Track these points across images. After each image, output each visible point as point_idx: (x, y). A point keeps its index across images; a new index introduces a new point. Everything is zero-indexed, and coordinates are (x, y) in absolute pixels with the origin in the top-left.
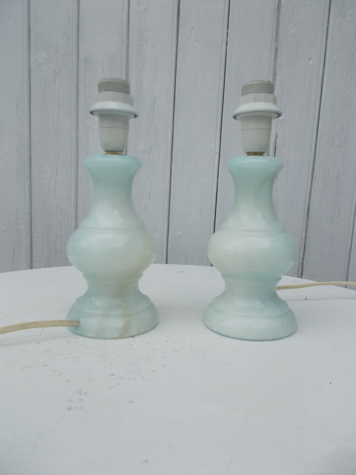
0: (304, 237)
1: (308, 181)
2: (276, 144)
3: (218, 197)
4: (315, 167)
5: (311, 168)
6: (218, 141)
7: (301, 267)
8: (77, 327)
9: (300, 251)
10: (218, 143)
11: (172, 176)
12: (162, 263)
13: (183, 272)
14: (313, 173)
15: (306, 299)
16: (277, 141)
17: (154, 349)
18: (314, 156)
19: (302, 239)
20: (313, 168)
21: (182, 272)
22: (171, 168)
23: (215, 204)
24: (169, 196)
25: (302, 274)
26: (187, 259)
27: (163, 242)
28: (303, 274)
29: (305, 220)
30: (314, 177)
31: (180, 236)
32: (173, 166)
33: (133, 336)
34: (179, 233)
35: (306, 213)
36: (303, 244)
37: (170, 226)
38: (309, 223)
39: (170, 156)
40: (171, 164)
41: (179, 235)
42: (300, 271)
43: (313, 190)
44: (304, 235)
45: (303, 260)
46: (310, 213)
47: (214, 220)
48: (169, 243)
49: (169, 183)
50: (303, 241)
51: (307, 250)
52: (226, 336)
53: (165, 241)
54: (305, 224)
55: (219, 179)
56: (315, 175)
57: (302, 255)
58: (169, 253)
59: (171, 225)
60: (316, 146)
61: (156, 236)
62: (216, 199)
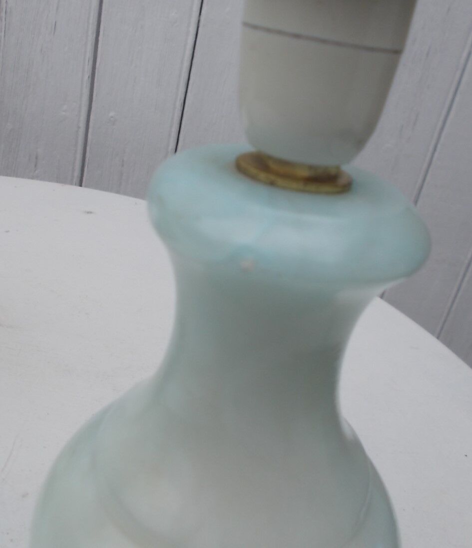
3: (195, 54)
12: (71, 184)
13: (91, 213)
21: (88, 213)
24: (95, 35)
26: (123, 166)
27: (79, 127)
31: (112, 119)
34: (112, 114)
37: (94, 97)
41: (112, 117)
47: (183, 98)
48: (90, 130)
53: (82, 125)
55: (201, 16)
59: (96, 95)
61: (64, 113)
62: (191, 58)
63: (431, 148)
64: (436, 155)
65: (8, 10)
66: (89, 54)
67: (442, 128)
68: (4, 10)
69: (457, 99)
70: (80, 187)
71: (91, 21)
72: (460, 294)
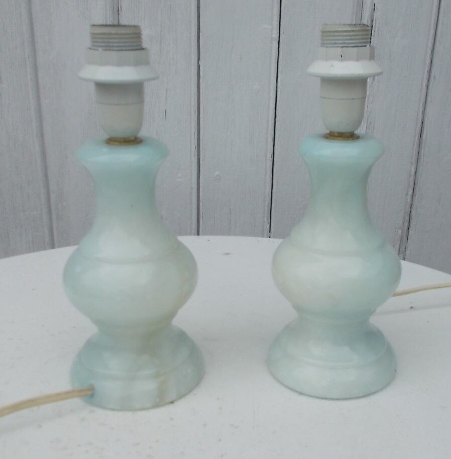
0: (413, 173)
1: (422, 85)
2: (372, 21)
4: (434, 62)
5: (428, 62)
6: (276, 18)
7: (407, 218)
8: (92, 396)
9: (407, 194)
10: (276, 23)
11: (201, 80)
14: (430, 71)
15: (412, 308)
16: (375, 17)
17: (205, 425)
18: (433, 41)
19: (411, 176)
20: (431, 63)
22: (199, 67)
23: (274, 125)
25: (409, 229)
26: (230, 213)
27: (192, 189)
28: (411, 229)
29: (416, 147)
30: (432, 78)
32: (201, 64)
33: (172, 402)
34: (217, 173)
35: (417, 136)
36: (412, 184)
37: (201, 162)
38: (422, 152)
39: (196, 47)
40: (199, 59)
41: (217, 176)
42: (407, 224)
43: (429, 98)
44: (413, 170)
45: (411, 208)
46: (424, 136)
47: (272, 151)
48: (201, 189)
49: (197, 93)
50: (412, 178)
51: (417, 193)
52: (301, 393)
54: (415, 152)
56: (433, 74)
57: (409, 200)
58: (201, 204)
59: (203, 161)
60: (437, 25)
61: (179, 180)
66: (194, 130)
71: (193, 104)
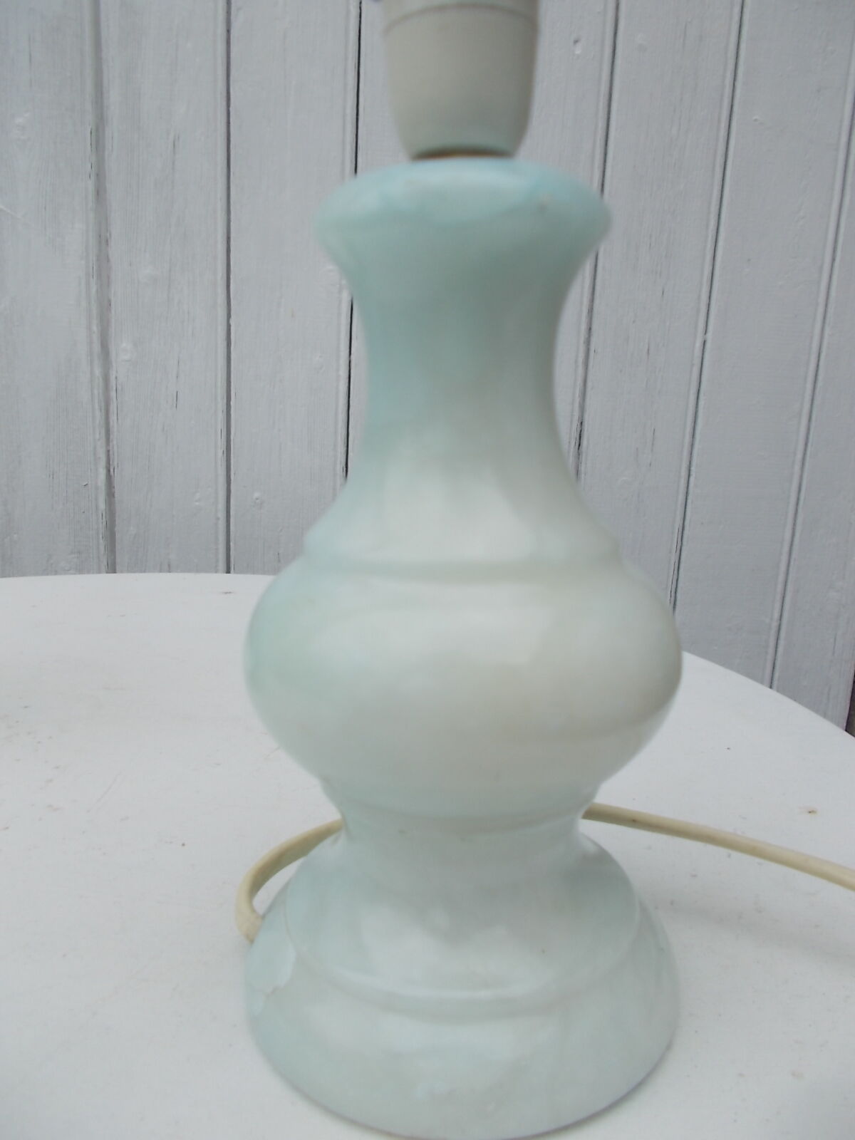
1: (577, 361)
3: (351, 403)
4: (594, 327)
5: (584, 327)
11: (232, 348)
14: (588, 342)
18: (589, 297)
20: (589, 330)
21: (226, 593)
22: (229, 325)
24: (225, 401)
26: (279, 561)
27: (218, 519)
30: (592, 352)
31: (258, 501)
32: (232, 321)
34: (256, 495)
37: (232, 476)
38: (583, 467)
39: (225, 296)
41: (257, 499)
43: (590, 384)
46: (585, 443)
47: (344, 461)
48: (232, 520)
53: (222, 515)
55: (352, 355)
56: (592, 346)
58: (232, 544)
59: (235, 474)
61: (197, 503)
62: (346, 408)
63: (684, 473)
64: (692, 479)
65: (119, 387)
66: (221, 425)
67: (692, 445)
68: (115, 388)
69: (701, 403)
70: (228, 574)
71: (219, 384)
72: (777, 675)
